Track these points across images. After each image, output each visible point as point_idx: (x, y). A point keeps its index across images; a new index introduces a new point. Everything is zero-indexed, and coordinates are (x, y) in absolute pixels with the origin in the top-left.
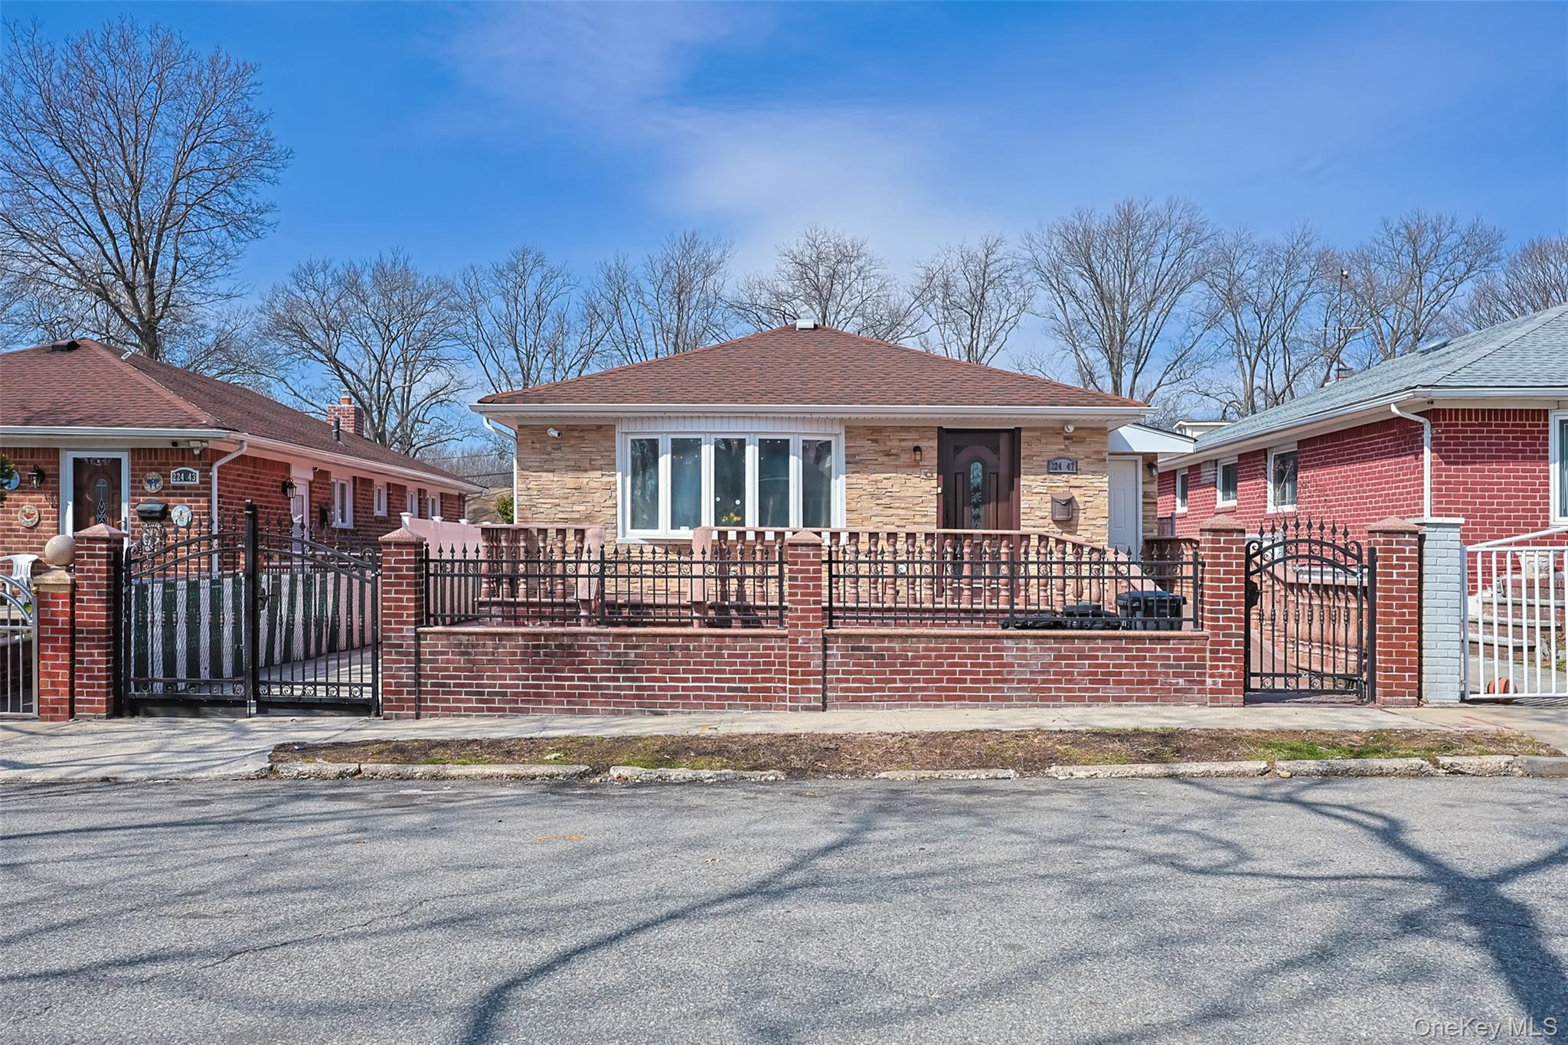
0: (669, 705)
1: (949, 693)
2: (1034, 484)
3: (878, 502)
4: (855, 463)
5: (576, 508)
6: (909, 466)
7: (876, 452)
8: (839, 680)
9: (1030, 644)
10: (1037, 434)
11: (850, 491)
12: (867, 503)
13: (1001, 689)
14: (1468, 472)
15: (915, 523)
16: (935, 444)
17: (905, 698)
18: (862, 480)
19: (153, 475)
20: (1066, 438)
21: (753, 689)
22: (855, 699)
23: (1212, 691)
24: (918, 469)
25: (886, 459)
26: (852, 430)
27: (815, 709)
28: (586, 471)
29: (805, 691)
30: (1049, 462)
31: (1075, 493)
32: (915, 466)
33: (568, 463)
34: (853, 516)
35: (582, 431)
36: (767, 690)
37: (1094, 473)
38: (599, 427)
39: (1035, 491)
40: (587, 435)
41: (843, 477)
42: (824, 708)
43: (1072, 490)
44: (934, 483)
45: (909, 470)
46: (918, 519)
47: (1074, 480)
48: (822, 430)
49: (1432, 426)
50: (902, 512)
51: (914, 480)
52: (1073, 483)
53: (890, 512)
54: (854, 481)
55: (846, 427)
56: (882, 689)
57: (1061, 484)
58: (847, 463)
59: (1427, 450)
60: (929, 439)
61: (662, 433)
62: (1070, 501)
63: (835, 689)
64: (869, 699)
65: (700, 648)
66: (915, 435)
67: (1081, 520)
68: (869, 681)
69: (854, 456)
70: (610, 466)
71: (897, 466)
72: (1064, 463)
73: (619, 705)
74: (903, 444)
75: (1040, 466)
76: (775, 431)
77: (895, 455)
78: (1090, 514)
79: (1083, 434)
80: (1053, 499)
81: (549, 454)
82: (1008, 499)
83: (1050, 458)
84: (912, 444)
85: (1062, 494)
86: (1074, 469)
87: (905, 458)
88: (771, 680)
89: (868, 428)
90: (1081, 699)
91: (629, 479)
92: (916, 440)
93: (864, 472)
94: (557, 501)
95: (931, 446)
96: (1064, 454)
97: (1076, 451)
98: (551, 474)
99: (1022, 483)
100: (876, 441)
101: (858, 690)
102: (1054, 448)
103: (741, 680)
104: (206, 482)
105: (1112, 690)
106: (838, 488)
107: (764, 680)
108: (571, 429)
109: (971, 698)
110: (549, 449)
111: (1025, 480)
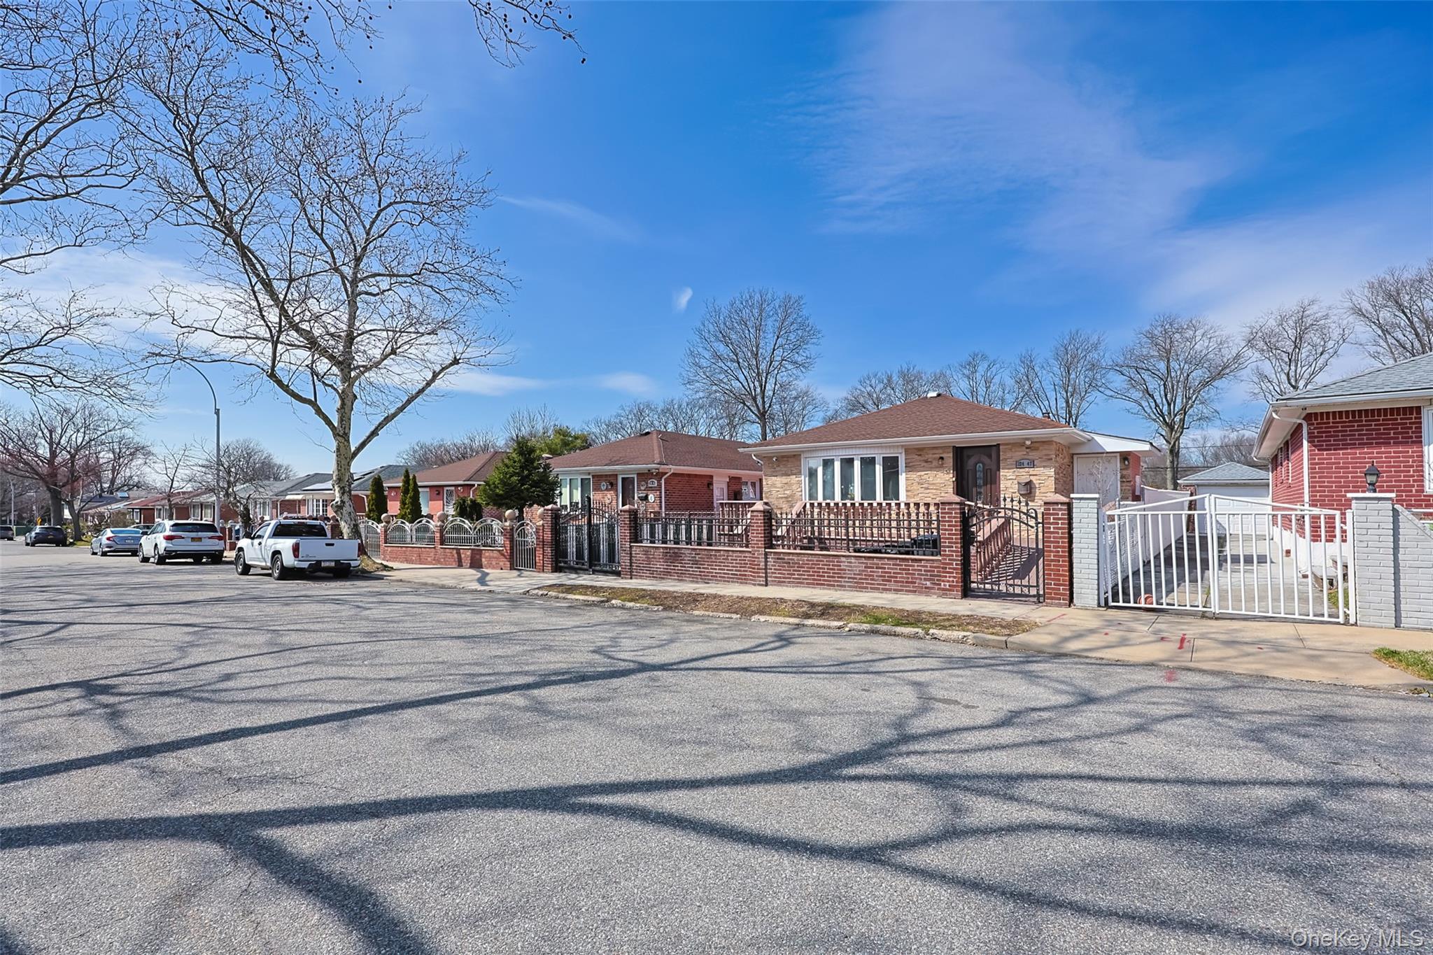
0: (710, 580)
1: (817, 583)
2: (1008, 474)
4: (910, 467)
6: (937, 467)
7: (921, 461)
8: (772, 573)
9: (853, 560)
10: (1010, 446)
11: (908, 481)
12: (915, 486)
13: (841, 582)
14: (1341, 456)
16: (951, 455)
17: (799, 583)
18: (914, 476)
19: (643, 483)
20: (1027, 448)
21: (740, 575)
22: (779, 582)
23: (944, 590)
24: (942, 469)
25: (925, 464)
26: (908, 450)
27: (762, 585)
28: (789, 475)
29: (759, 577)
30: (1017, 461)
31: (1032, 478)
32: (940, 467)
33: (782, 472)
34: (909, 493)
35: (787, 457)
36: (745, 575)
37: (1044, 467)
38: (794, 455)
39: (1008, 478)
40: (790, 459)
41: (904, 474)
42: (766, 585)
44: (951, 476)
45: (938, 469)
46: (943, 495)
47: (1032, 471)
48: (892, 451)
51: (940, 474)
52: (1032, 473)
53: (928, 491)
54: (911, 476)
55: (906, 449)
56: (790, 578)
57: (1024, 475)
58: (906, 467)
59: (1305, 443)
60: (948, 453)
61: (818, 457)
62: (1029, 484)
63: (771, 577)
64: (784, 582)
65: (720, 556)
66: (940, 451)
67: (1037, 494)
68: (784, 574)
69: (910, 463)
70: (799, 473)
71: (931, 468)
72: (1026, 462)
73: (695, 579)
74: (934, 456)
75: (1012, 464)
76: (868, 453)
77: (930, 462)
78: (1042, 490)
79: (1037, 445)
80: (1019, 483)
82: (996, 483)
83: (1018, 459)
84: (938, 456)
85: (1025, 479)
86: (1032, 464)
87: (935, 463)
88: (746, 571)
89: (917, 449)
90: (878, 589)
91: (807, 479)
92: (940, 453)
93: (915, 471)
95: (949, 457)
96: (1026, 457)
97: (1033, 455)
99: (1001, 474)
100: (920, 455)
101: (780, 578)
102: (1019, 454)
103: (736, 571)
104: (660, 485)
105: (892, 585)
106: (902, 478)
107: (744, 571)
108: (783, 457)
109: (828, 585)
111: (1003, 472)
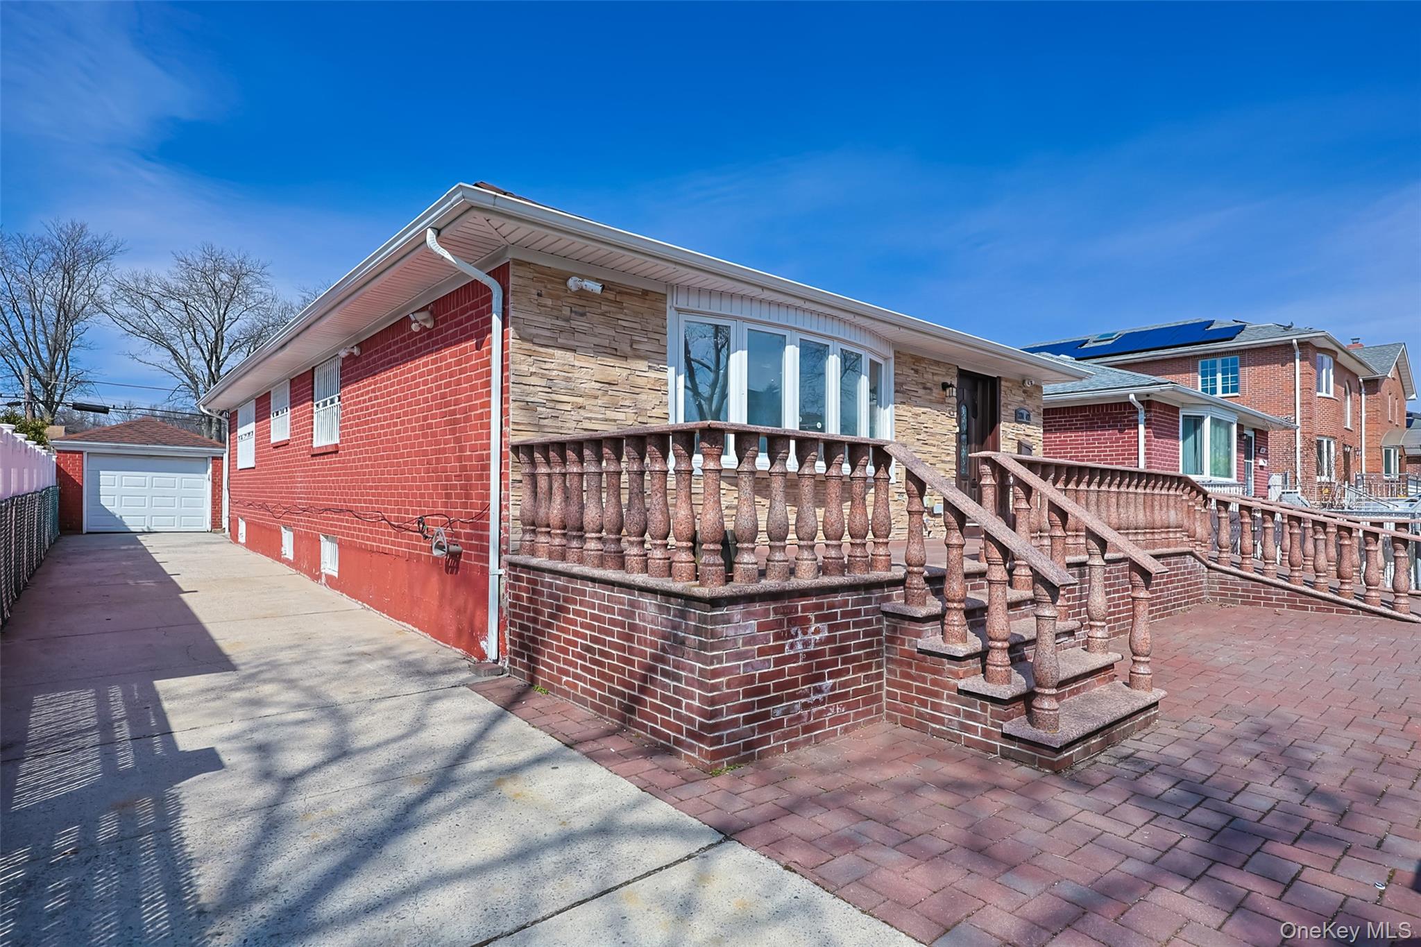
2: (1007, 430)
3: (918, 437)
4: (903, 392)
5: (610, 414)
6: (938, 402)
7: (917, 384)
10: (1010, 384)
11: (900, 423)
12: (910, 438)
15: (943, 462)
16: (956, 384)
18: (907, 412)
20: (1024, 391)
24: (944, 407)
25: (923, 392)
26: (899, 356)
28: (625, 357)
30: (1016, 411)
31: (1028, 441)
32: (942, 403)
33: (597, 341)
35: (620, 293)
37: (1036, 424)
38: (645, 293)
39: (1009, 436)
40: (627, 302)
41: (891, 406)
43: (1027, 438)
44: (954, 422)
45: (939, 407)
46: (943, 457)
47: (1028, 429)
49: (1146, 412)
50: (934, 449)
51: (942, 417)
52: (1029, 432)
53: (926, 448)
54: (901, 412)
55: (895, 352)
57: (1021, 432)
58: (896, 391)
59: (1142, 427)
60: (953, 378)
61: (736, 318)
62: (1030, 448)
66: (942, 370)
69: (902, 384)
70: (659, 355)
71: (931, 401)
72: (1025, 414)
74: (936, 378)
75: (1011, 414)
76: (852, 344)
77: (930, 389)
79: (1032, 389)
80: (1018, 444)
81: (567, 320)
82: (984, 442)
83: (1017, 408)
84: (941, 380)
85: (1024, 441)
86: (1028, 419)
87: (937, 392)
89: (912, 357)
91: (682, 379)
92: (943, 376)
93: (909, 405)
94: (580, 400)
96: (1023, 406)
97: (1029, 405)
98: (569, 354)
99: (1002, 428)
100: (916, 371)
102: (1018, 399)
106: (888, 418)
110: (566, 311)
